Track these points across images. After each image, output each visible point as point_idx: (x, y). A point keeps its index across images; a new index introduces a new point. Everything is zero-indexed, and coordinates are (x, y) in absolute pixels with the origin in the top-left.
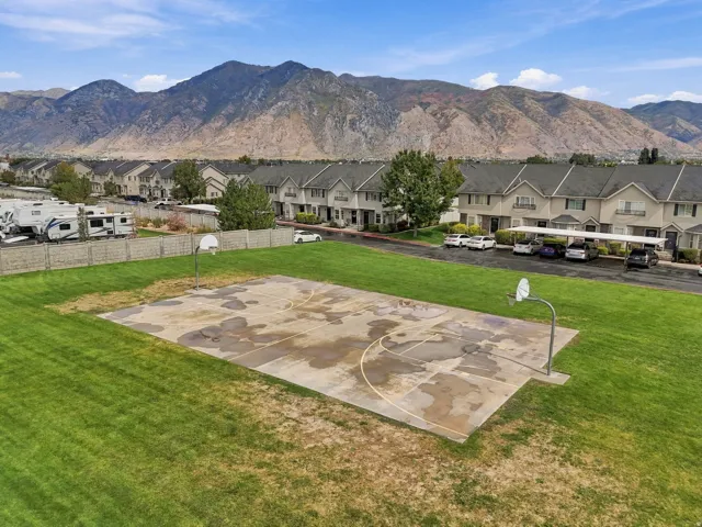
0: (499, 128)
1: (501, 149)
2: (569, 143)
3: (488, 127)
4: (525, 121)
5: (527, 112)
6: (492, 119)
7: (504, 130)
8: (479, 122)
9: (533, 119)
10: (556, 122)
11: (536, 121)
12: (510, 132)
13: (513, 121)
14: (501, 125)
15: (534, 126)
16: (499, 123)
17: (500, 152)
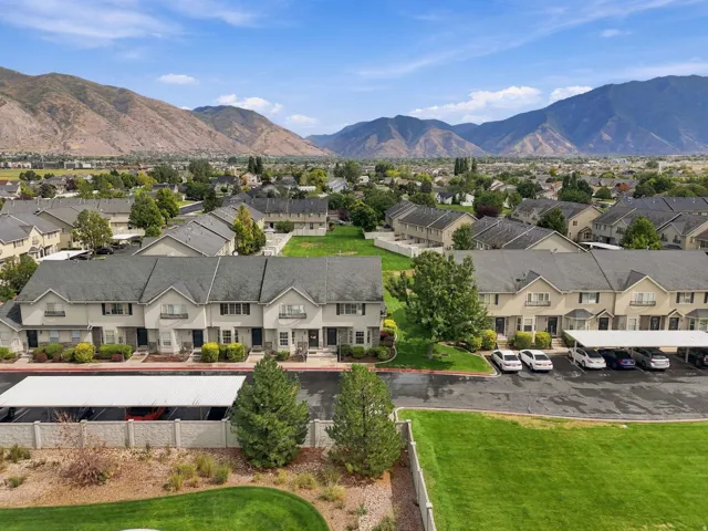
0: (62, 121)
1: (69, 144)
2: (143, 140)
3: (49, 119)
4: (90, 115)
5: (91, 105)
6: (51, 110)
7: (68, 124)
8: (34, 112)
9: (99, 112)
10: (125, 119)
11: (103, 115)
12: (76, 126)
13: (78, 113)
14: (63, 119)
15: (103, 122)
16: (61, 115)
17: (69, 148)
